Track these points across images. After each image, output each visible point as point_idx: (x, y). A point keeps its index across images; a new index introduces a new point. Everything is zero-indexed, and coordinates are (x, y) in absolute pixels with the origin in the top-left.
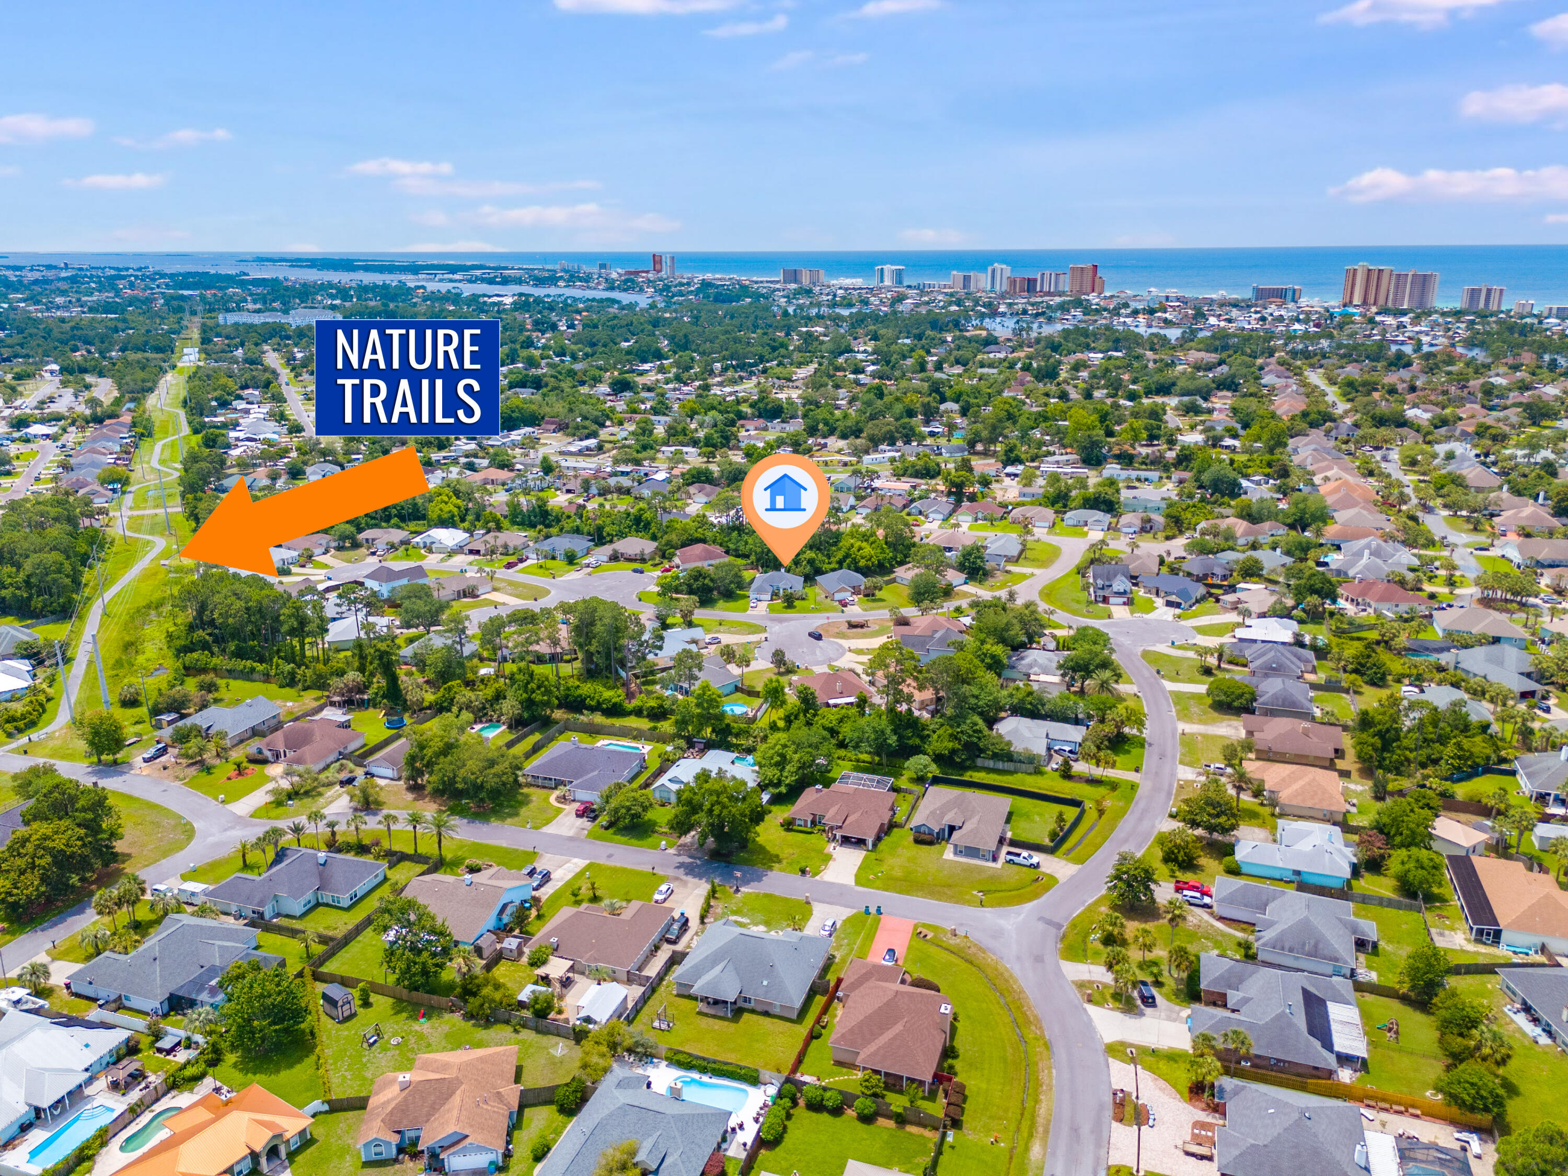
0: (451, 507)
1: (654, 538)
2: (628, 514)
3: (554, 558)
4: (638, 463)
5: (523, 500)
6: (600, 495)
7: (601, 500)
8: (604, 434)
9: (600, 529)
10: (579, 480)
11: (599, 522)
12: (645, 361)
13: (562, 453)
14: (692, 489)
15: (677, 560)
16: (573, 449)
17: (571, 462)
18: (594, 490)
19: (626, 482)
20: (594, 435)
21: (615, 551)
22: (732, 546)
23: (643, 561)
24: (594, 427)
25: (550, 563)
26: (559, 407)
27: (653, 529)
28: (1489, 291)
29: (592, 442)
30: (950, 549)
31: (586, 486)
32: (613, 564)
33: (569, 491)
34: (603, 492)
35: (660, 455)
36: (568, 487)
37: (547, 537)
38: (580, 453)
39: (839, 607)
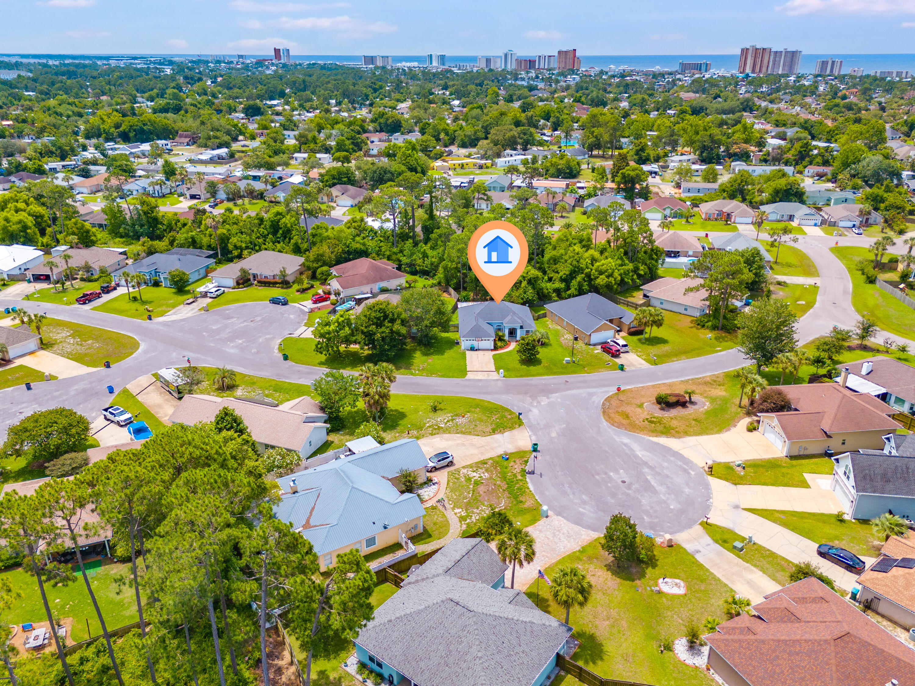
0: (23, 216)
1: (297, 250)
2: (261, 220)
3: (156, 284)
4: (271, 167)
5: (123, 204)
6: (229, 200)
7: (230, 205)
8: (235, 146)
9: (224, 240)
10: (204, 184)
11: (221, 231)
12: (272, 99)
13: (191, 161)
14: (335, 191)
15: (335, 285)
16: (203, 157)
17: (201, 168)
18: (222, 195)
19: (258, 186)
20: (227, 145)
21: (244, 272)
22: (404, 260)
23: (285, 284)
24: (227, 138)
25: (148, 292)
26: (191, 123)
27: (296, 239)
29: (223, 151)
30: (676, 254)
31: (212, 189)
32: (242, 292)
33: (193, 197)
34: (234, 197)
35: (293, 162)
36: (194, 191)
37: (150, 253)
38: (212, 161)
39: (607, 357)
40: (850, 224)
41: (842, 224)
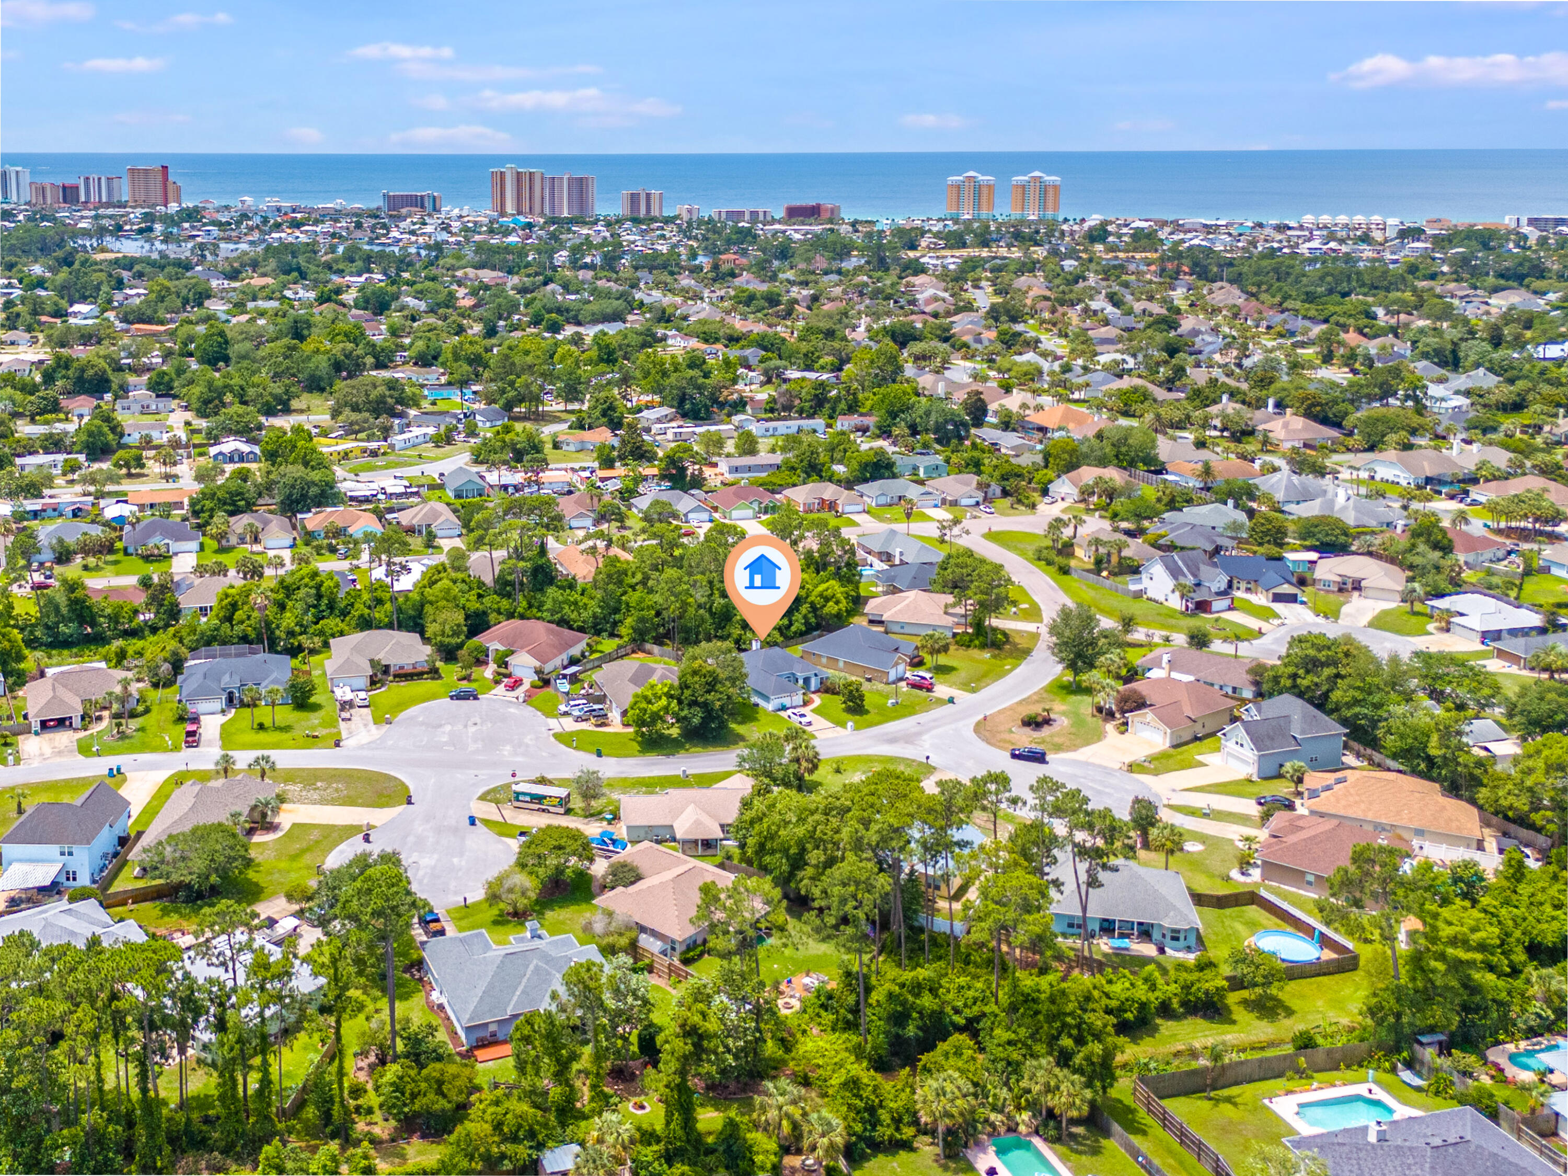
28: (648, 195)
39: (923, 693)
40: (972, 501)
41: (965, 502)
